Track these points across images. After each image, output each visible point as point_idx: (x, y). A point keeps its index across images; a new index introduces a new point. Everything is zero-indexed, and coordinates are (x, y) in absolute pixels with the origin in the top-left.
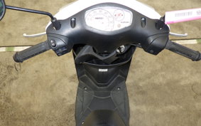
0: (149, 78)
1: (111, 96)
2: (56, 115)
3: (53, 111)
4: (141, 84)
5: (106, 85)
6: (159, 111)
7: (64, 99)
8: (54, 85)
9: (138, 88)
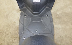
0: (63, 9)
1: (42, 20)
2: (10, 31)
3: (8, 29)
4: (58, 13)
5: (39, 14)
6: (68, 27)
7: (14, 22)
8: (8, 14)
9: (56, 15)
